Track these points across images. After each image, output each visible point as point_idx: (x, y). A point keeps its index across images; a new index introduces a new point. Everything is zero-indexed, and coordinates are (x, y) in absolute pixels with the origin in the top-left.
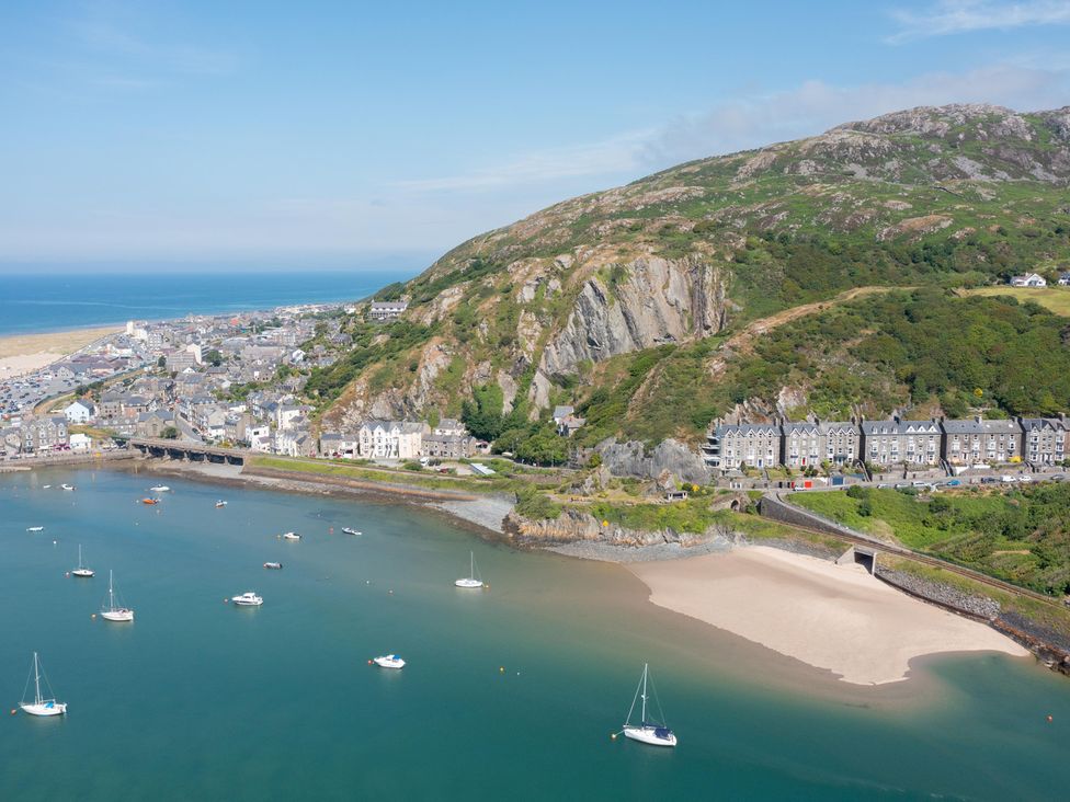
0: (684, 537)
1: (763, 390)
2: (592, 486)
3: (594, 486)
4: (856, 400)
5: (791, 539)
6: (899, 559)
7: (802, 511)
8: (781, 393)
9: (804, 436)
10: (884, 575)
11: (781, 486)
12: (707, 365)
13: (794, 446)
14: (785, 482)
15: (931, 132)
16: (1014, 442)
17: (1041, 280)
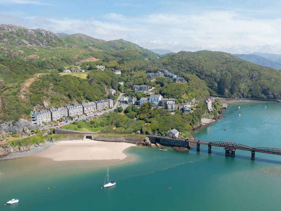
0: (40, 144)
1: (39, 102)
2: (2, 138)
3: (3, 137)
4: (61, 101)
5: (68, 138)
6: (97, 135)
7: (65, 130)
8: (44, 102)
9: (56, 112)
10: (96, 139)
11: (55, 126)
12: (20, 97)
13: (54, 115)
14: (56, 124)
15: (12, 32)
16: (95, 107)
17: (70, 71)
